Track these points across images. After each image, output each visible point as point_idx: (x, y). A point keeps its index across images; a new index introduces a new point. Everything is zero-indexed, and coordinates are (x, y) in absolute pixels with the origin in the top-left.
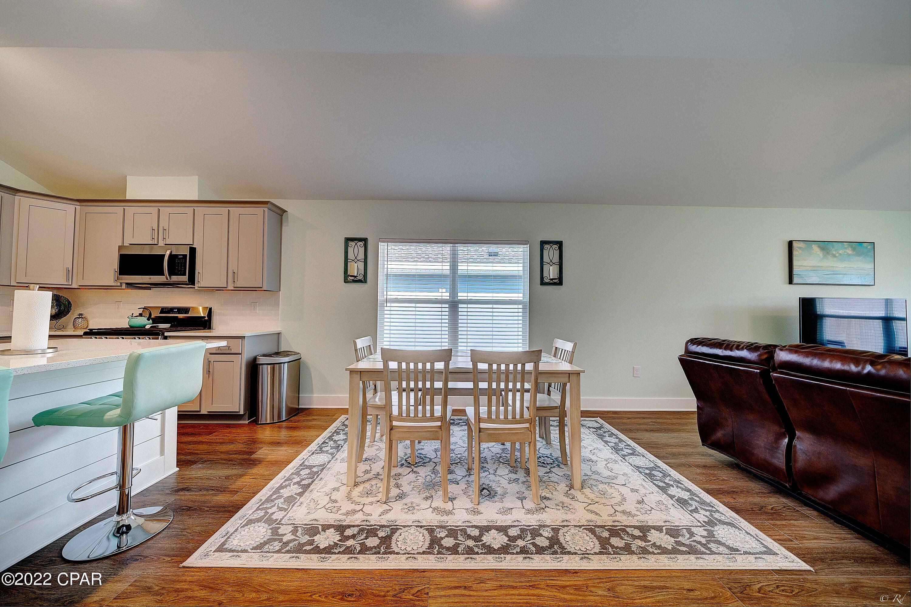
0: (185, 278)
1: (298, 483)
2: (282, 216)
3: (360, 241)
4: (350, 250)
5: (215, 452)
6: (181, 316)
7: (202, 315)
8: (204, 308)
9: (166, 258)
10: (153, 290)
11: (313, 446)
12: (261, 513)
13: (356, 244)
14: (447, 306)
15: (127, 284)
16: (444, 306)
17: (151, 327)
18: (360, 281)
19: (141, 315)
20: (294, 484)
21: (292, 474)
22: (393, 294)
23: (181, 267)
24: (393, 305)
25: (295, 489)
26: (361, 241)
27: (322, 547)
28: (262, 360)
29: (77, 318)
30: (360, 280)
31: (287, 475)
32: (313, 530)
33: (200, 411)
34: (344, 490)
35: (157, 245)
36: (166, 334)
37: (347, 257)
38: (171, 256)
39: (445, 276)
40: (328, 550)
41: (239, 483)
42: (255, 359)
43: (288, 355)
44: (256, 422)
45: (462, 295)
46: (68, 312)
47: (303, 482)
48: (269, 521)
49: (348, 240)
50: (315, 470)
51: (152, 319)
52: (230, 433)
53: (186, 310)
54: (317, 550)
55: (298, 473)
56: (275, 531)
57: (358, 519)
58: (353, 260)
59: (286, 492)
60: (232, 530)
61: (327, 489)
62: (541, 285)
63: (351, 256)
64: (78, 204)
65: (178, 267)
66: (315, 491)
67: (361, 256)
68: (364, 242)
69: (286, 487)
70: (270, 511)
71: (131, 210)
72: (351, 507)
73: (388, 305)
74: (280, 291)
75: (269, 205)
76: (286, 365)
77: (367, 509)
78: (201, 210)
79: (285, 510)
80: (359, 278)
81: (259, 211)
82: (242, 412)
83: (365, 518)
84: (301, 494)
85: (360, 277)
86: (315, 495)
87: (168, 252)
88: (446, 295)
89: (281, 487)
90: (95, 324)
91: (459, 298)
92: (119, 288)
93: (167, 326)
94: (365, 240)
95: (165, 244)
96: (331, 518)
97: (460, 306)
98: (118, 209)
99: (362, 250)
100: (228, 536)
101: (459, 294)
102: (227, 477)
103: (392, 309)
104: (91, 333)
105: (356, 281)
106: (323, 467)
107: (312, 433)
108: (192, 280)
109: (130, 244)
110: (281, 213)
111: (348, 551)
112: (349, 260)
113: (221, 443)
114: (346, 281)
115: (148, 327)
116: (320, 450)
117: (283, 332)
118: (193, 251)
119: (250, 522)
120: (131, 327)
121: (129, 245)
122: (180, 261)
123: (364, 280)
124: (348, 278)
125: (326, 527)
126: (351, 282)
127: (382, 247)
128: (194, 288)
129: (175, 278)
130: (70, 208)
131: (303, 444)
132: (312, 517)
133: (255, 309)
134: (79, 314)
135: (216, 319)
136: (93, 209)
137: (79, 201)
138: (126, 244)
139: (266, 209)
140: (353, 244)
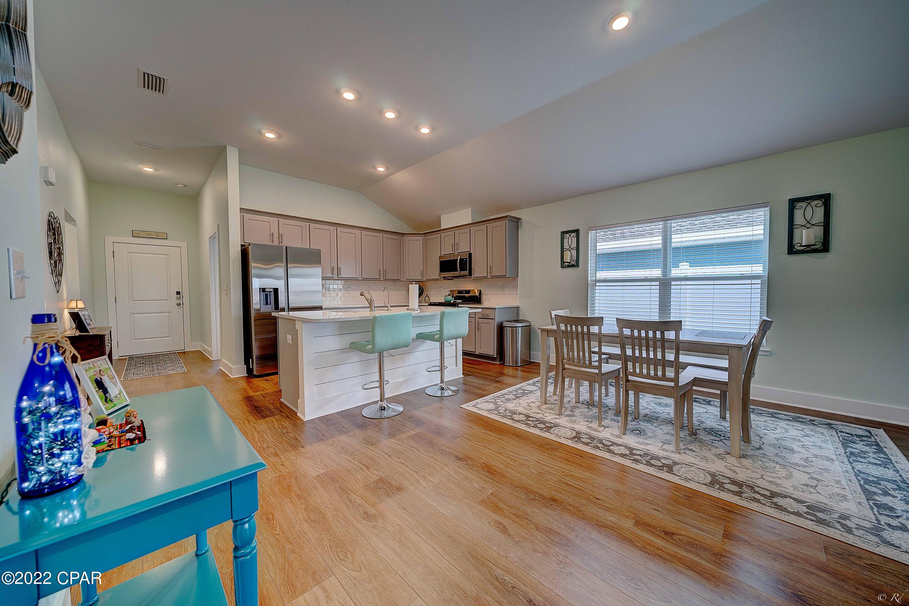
0: (467, 272)
1: (515, 395)
2: (518, 222)
3: (573, 233)
4: (566, 241)
5: (480, 373)
6: (467, 295)
7: (477, 295)
8: (478, 290)
9: (458, 261)
10: (455, 279)
11: (531, 382)
12: (494, 400)
13: (570, 235)
14: (658, 283)
15: (443, 277)
16: (653, 283)
17: (454, 302)
18: (573, 266)
19: (449, 295)
20: (513, 395)
21: (514, 390)
22: (601, 275)
23: (465, 266)
24: (602, 284)
25: (512, 397)
27: (515, 419)
28: (506, 324)
29: (426, 297)
31: (510, 390)
32: (514, 413)
33: (475, 352)
34: (538, 404)
35: (454, 253)
36: (459, 306)
37: (563, 247)
38: (460, 259)
40: (518, 421)
41: (487, 388)
42: (502, 323)
43: (522, 322)
44: (503, 364)
46: (424, 293)
47: (517, 395)
48: (496, 404)
49: (563, 233)
50: (526, 392)
51: (454, 297)
52: (489, 366)
53: (468, 292)
54: (513, 419)
55: (516, 391)
56: (497, 408)
57: (539, 416)
58: (568, 249)
59: (507, 397)
60: (479, 402)
61: (528, 401)
62: (789, 253)
63: (566, 246)
64: (424, 236)
66: (522, 400)
67: (574, 245)
68: (576, 233)
69: (508, 394)
70: (497, 401)
71: (443, 235)
72: (538, 411)
73: (597, 284)
74: (518, 277)
75: (508, 218)
76: (520, 328)
77: (545, 414)
78: (473, 229)
79: (504, 402)
80: (572, 263)
81: (502, 223)
82: (495, 356)
83: (543, 417)
84: (514, 399)
85: (574, 263)
86: (521, 401)
87: (459, 257)
88: (657, 273)
89: (506, 394)
90: (433, 300)
91: (671, 275)
92: (440, 280)
93: (461, 301)
94: (577, 231)
95: (458, 253)
96: (525, 411)
97: (673, 283)
98: (437, 236)
99: (575, 240)
100: (478, 403)
101: (671, 271)
102: (482, 384)
103: (602, 288)
104: (431, 304)
105: (570, 266)
106: (531, 392)
107: (533, 375)
108: (470, 274)
109: (444, 255)
110: (517, 221)
111: (527, 424)
112: (565, 250)
113: (483, 370)
114: (562, 267)
115: (452, 302)
116: (534, 384)
117: (520, 306)
118: (470, 255)
119: (487, 402)
120: (446, 302)
122: (465, 262)
123: (576, 265)
124: (564, 265)
125: (520, 414)
126: (566, 267)
127: (591, 234)
128: (472, 278)
129: (463, 273)
130: (421, 238)
131: (525, 379)
132: (515, 408)
133: (504, 290)
134: (427, 295)
135: (484, 297)
136: (429, 237)
137: (424, 234)
138: (442, 255)
139: (507, 221)
140: (568, 235)
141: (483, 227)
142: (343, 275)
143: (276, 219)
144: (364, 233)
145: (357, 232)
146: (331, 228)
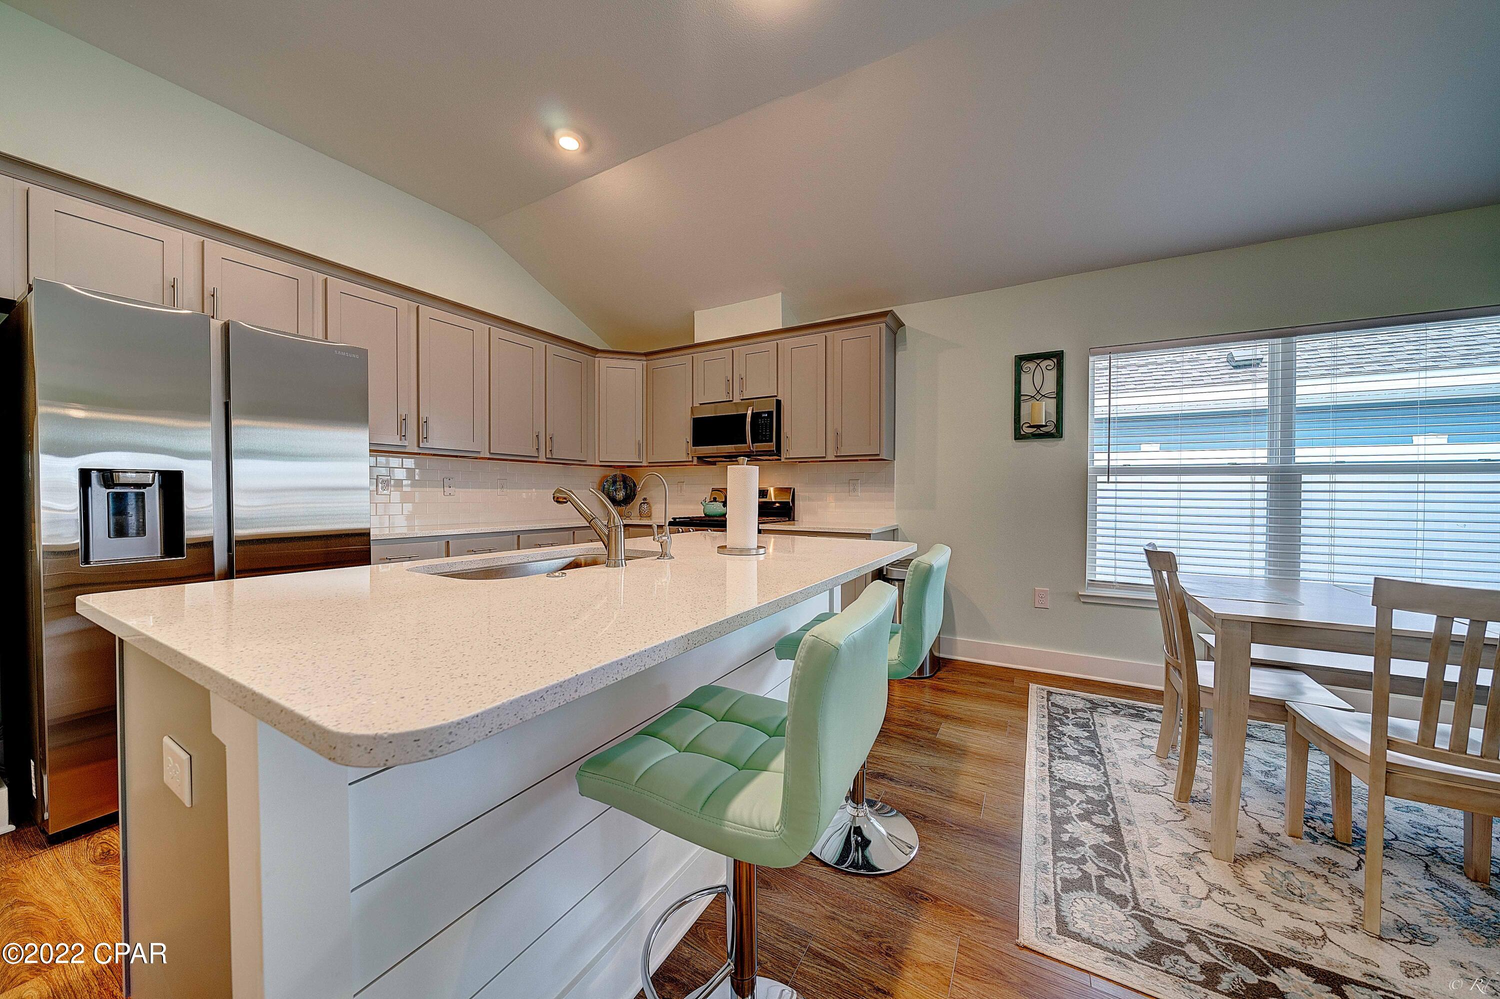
0: (770, 446)
2: (897, 332)
3: (1045, 359)
4: (1026, 379)
7: (773, 500)
8: (790, 488)
9: (749, 419)
13: (1038, 364)
14: (1264, 478)
15: (700, 457)
16: (1259, 478)
18: (1047, 434)
19: (714, 500)
22: (1119, 459)
23: (766, 430)
24: (1120, 479)
26: (1049, 359)
29: (642, 503)
30: (1047, 432)
35: (731, 401)
37: (1020, 392)
38: (755, 416)
39: (1259, 413)
45: (1304, 455)
46: (635, 495)
49: (1021, 360)
58: (1033, 397)
63: (1027, 388)
64: (644, 358)
65: (762, 430)
67: (1050, 386)
68: (1055, 360)
71: (700, 356)
73: (1112, 478)
74: (894, 460)
75: (886, 319)
78: (786, 343)
80: (1045, 428)
81: (872, 330)
85: (1051, 428)
87: (749, 412)
88: (1260, 456)
91: (1297, 460)
92: (690, 463)
94: (1058, 356)
95: (742, 400)
97: (1305, 478)
98: (683, 359)
99: (1051, 376)
101: (1298, 452)
103: (1120, 486)
105: (1040, 434)
108: (779, 449)
109: (701, 404)
110: (896, 328)
112: (1022, 398)
114: (1019, 436)
117: (902, 527)
118: (779, 402)
121: (699, 405)
122: (764, 421)
123: (1057, 433)
124: (1022, 432)
126: (1028, 437)
127: (1098, 364)
128: (780, 460)
129: (759, 446)
130: (637, 366)
133: (854, 490)
134: (645, 499)
135: (800, 506)
136: (661, 362)
137: (646, 354)
138: (696, 405)
139: (883, 326)
140: (1032, 365)
141: (816, 339)
142: (436, 441)
143: (192, 239)
144: (498, 332)
145: (481, 327)
146: (403, 304)
